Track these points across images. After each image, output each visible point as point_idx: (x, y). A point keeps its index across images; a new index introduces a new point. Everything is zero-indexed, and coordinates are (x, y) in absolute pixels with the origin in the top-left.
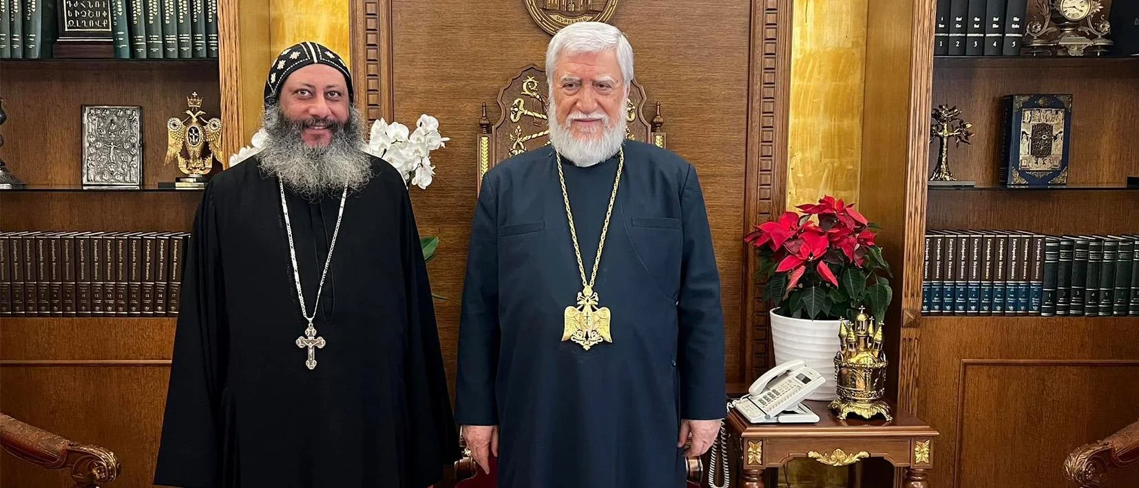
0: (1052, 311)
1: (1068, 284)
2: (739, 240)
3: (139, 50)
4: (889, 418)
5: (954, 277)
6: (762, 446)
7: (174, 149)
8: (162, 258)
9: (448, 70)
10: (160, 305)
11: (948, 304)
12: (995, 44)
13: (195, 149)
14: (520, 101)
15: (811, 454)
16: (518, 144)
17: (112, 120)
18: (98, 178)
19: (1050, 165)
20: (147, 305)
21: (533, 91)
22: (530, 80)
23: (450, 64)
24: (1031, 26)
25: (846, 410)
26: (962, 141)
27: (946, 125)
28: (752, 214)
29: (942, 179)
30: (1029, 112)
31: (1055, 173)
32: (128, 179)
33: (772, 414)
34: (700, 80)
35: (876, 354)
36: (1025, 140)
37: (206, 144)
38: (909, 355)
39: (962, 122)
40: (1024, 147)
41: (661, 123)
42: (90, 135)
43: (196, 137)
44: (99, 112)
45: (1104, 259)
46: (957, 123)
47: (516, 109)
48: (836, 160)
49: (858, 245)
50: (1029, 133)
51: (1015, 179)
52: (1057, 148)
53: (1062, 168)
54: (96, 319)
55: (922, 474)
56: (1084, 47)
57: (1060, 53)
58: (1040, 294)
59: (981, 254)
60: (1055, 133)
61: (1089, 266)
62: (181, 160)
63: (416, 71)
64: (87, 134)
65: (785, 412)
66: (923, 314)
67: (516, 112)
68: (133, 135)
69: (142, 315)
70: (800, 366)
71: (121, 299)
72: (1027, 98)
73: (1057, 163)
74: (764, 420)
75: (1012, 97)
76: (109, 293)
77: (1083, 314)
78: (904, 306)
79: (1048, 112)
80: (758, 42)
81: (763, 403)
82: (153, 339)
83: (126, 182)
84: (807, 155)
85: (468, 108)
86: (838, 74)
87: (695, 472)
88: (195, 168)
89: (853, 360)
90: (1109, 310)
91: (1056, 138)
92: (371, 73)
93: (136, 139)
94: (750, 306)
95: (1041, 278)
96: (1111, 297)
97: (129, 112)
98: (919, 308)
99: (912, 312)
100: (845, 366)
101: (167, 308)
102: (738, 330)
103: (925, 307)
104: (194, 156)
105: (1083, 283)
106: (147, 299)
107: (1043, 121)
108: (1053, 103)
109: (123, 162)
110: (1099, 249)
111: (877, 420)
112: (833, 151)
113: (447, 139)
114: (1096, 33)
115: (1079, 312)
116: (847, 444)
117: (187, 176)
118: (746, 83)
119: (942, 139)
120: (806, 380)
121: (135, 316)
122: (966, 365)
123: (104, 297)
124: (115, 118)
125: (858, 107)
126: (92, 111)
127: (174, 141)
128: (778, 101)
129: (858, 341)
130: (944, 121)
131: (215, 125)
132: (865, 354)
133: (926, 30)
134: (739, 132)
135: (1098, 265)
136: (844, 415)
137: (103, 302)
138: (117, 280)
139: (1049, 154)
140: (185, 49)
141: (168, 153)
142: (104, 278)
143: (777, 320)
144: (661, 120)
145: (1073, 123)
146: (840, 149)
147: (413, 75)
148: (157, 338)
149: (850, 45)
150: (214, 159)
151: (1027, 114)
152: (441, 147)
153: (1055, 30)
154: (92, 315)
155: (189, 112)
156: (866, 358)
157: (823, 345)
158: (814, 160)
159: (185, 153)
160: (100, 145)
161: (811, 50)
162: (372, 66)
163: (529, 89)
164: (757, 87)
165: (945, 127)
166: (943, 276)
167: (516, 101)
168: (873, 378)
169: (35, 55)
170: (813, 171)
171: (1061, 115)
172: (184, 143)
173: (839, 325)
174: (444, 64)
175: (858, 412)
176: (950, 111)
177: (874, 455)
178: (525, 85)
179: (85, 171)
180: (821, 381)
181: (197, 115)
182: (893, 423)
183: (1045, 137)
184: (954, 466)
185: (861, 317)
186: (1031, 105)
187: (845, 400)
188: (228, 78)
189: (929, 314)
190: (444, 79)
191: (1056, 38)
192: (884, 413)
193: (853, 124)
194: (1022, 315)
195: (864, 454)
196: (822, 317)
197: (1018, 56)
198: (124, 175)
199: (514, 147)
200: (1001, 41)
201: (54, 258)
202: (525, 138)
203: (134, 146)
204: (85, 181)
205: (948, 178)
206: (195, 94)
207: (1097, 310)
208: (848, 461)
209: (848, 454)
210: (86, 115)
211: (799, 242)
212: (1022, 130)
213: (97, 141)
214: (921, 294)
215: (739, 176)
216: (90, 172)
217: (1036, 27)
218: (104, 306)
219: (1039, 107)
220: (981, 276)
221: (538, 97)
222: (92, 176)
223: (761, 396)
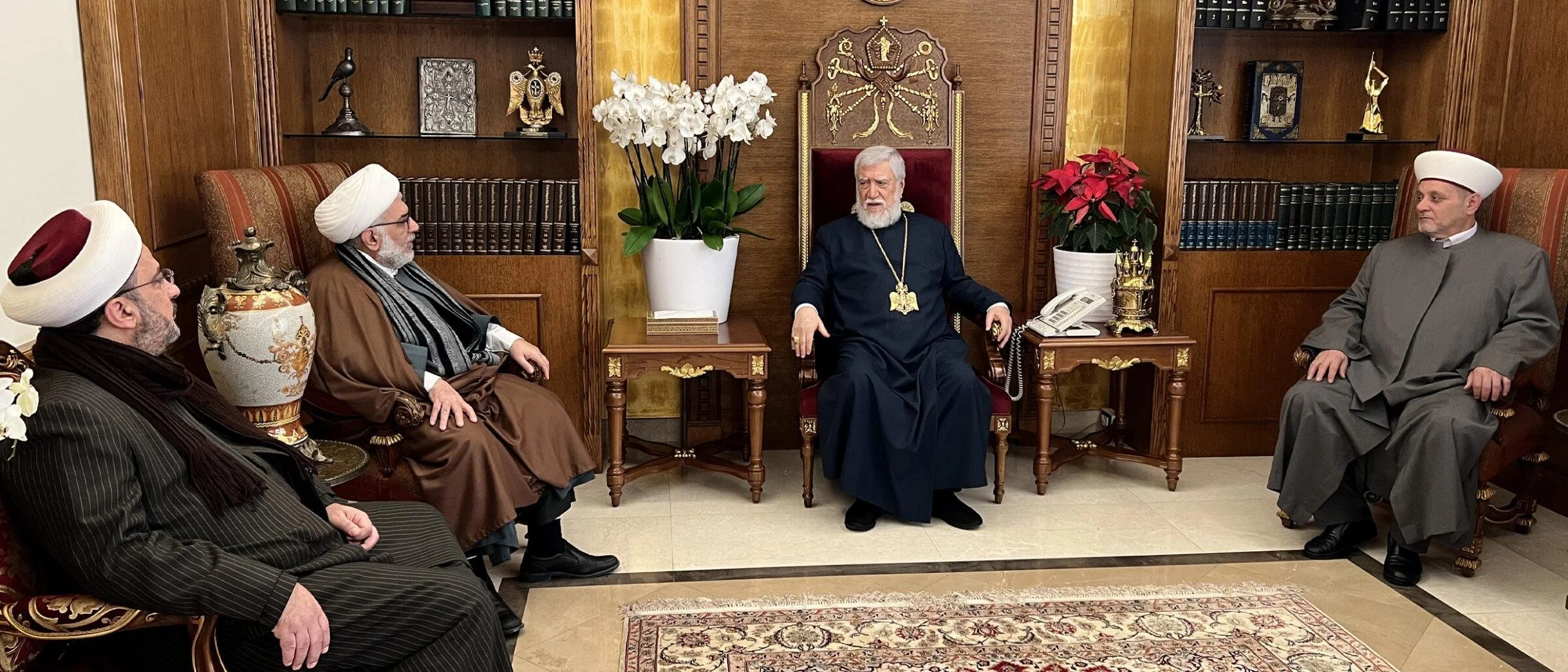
0: (1284, 246)
1: (1297, 223)
2: (1024, 187)
3: (500, 8)
4: (1155, 332)
5: (1206, 218)
6: (1055, 355)
7: (515, 101)
8: (519, 201)
9: (770, 31)
10: (517, 244)
11: (1200, 241)
12: (1244, 18)
13: (536, 101)
14: (836, 61)
15: (1094, 361)
16: (835, 100)
17: (448, 73)
18: (435, 128)
19: (1284, 122)
20: (505, 244)
21: (849, 51)
22: (846, 41)
23: (772, 25)
24: (1272, 3)
25: (1121, 327)
26: (1215, 101)
27: (1201, 87)
28: (1036, 163)
29: (1197, 134)
30: (1268, 76)
31: (1289, 129)
32: (464, 129)
33: (1061, 329)
34: (993, 44)
35: (1146, 278)
36: (1264, 101)
37: (546, 97)
38: (1168, 285)
39: (1214, 84)
40: (1264, 107)
41: (960, 82)
42: (428, 86)
43: (538, 90)
44: (435, 64)
45: (1325, 202)
46: (1209, 85)
47: (833, 68)
48: (1106, 117)
49: (1132, 188)
50: (1268, 94)
51: (1256, 134)
52: (1291, 108)
53: (1295, 124)
54: (458, 256)
55: (1182, 376)
56: (1314, 21)
57: (1295, 26)
58: (1275, 232)
59: (1229, 197)
60: (1289, 94)
61: (1314, 208)
62: (523, 111)
63: (743, 31)
64: (424, 85)
65: (1071, 328)
66: (1182, 250)
67: (833, 71)
68: (469, 87)
69: (500, 253)
70: (1082, 292)
71: (481, 238)
72: (1267, 64)
73: (1290, 121)
74: (1054, 334)
75: (1255, 63)
76: (469, 233)
77: (1309, 249)
78: (1165, 242)
79: (1284, 77)
80: (1044, 11)
81: (1054, 322)
82: (511, 275)
83: (463, 131)
84: (1081, 113)
85: (788, 66)
86: (1108, 40)
87: (1000, 378)
88: (536, 119)
89: (1127, 284)
90: (1329, 245)
91: (1289, 99)
92: (702, 33)
93: (471, 91)
94: (1032, 247)
95: (1276, 218)
96: (1331, 236)
97: (464, 65)
98: (1177, 244)
99: (1172, 247)
100: (1121, 290)
101: (524, 247)
102: (1021, 267)
103: (1182, 244)
104: (536, 107)
105: (1308, 222)
106: (505, 238)
107: (1279, 84)
108: (1289, 69)
109: (458, 112)
110: (1322, 193)
111: (1147, 332)
112: (1103, 109)
113: (775, 94)
114: (1323, 9)
115: (1306, 247)
116: (1123, 352)
117: (528, 126)
118: (1033, 47)
119: (1197, 98)
120: (1089, 301)
121: (494, 254)
122: (1215, 292)
123: (465, 237)
124: (451, 71)
125: (1125, 70)
126: (429, 64)
127: (516, 93)
128: (1061, 63)
129: (1131, 269)
130: (1199, 84)
131: (554, 79)
132: (1137, 279)
133: (1188, 5)
134: (1027, 90)
135: (1321, 207)
136: (1120, 330)
137: (463, 241)
138: (476, 220)
139: (1284, 113)
140: (543, 8)
141: (511, 104)
142: (464, 219)
143: (1060, 254)
144: (961, 79)
145: (1303, 87)
146: (1109, 108)
147: (739, 35)
148: (515, 274)
149: (1119, 14)
150: (554, 111)
151: (1267, 78)
152: (771, 102)
153: (1292, 6)
154: (453, 253)
155: (530, 66)
156: (1138, 283)
157: (1099, 275)
158: (1086, 117)
159: (526, 104)
160: (436, 95)
161: (1086, 18)
162: (702, 26)
163: (844, 49)
164: (1042, 51)
165: (1201, 89)
166: (1197, 218)
167: (833, 61)
168: (1144, 298)
169: (400, 11)
170: (1086, 127)
171: (1294, 79)
172: (525, 95)
173: (1115, 257)
174: (768, 25)
175: (1131, 327)
176: (1205, 74)
177: (1145, 360)
178: (841, 46)
179: (423, 120)
180: (1102, 302)
181: (538, 68)
182: (1159, 335)
183: (1280, 99)
184: (1202, 378)
185: (1134, 249)
186: (1270, 70)
187: (1120, 318)
188: (584, 36)
189: (1185, 249)
190: (767, 38)
191: (1292, 13)
192: (1151, 327)
193: (1120, 85)
194: (1260, 250)
195: (1136, 360)
196: (1101, 250)
197: (1262, 28)
198: (460, 124)
199: (831, 102)
200: (1248, 14)
201: (417, 200)
202: (841, 94)
203: (469, 97)
204: (422, 131)
205: (1202, 133)
206: (536, 49)
207: (1320, 245)
208: (1124, 366)
209: (1123, 360)
210: (422, 67)
211: (1083, 186)
212: (1263, 92)
213: (433, 92)
214: (1179, 232)
215: (1025, 130)
216: (428, 121)
217: (1276, 4)
218: (464, 245)
219: (1277, 72)
220: (1228, 217)
221: (852, 57)
222: (430, 126)
223: (1051, 317)
